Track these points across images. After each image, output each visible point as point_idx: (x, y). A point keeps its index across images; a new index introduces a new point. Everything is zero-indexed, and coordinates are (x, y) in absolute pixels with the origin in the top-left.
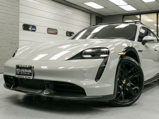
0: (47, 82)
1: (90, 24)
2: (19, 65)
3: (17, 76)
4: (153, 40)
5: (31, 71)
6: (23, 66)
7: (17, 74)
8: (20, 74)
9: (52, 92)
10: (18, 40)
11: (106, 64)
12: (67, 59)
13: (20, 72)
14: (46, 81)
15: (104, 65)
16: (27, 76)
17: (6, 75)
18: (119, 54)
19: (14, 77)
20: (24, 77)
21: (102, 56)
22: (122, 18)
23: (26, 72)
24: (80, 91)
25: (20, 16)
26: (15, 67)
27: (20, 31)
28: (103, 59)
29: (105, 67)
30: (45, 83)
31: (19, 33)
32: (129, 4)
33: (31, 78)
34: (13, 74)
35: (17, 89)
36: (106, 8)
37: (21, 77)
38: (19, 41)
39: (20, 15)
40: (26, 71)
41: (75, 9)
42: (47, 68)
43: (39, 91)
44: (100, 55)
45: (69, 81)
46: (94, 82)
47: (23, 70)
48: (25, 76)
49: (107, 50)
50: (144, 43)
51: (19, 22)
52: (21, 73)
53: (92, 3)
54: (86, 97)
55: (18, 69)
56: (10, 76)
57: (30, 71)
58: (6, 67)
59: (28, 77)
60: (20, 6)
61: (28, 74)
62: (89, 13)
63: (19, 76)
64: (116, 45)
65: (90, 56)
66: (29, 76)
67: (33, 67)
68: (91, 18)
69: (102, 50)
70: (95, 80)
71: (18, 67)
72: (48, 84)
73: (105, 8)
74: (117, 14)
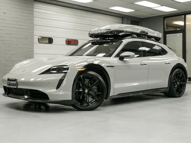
2: (9, 78)
4: (129, 56)
6: (11, 79)
7: (8, 85)
8: (10, 85)
12: (38, 74)
13: (10, 83)
17: (4, 86)
18: (76, 70)
19: (7, 87)
20: (12, 87)
22: (163, 21)
24: (44, 96)
26: (7, 79)
27: (34, 44)
28: (64, 74)
29: (64, 79)
30: (24, 90)
31: (33, 46)
32: (162, 6)
33: (16, 87)
35: (9, 96)
38: (34, 55)
40: (13, 82)
41: (101, 14)
44: (63, 71)
47: (11, 82)
50: (122, 58)
55: (8, 81)
57: (15, 82)
59: (14, 87)
61: (14, 84)
65: (56, 72)
67: (17, 80)
69: (64, 67)
70: (56, 89)
71: (9, 80)
72: (26, 91)
73: (136, 10)
74: (155, 16)
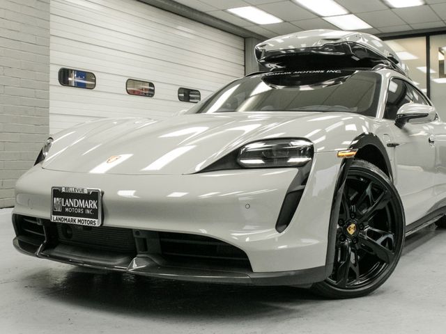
0: (142, 236)
1: (245, 66)
2: (61, 188)
3: (55, 217)
4: (426, 115)
5: (95, 205)
6: (71, 190)
7: (55, 213)
8: (63, 213)
9: (157, 262)
10: (48, 114)
11: (304, 182)
13: (63, 208)
14: (138, 232)
15: (300, 187)
16: (84, 219)
17: (19, 215)
18: (339, 156)
19: (46, 221)
20: (77, 220)
21: (292, 160)
23: (81, 208)
24: (235, 258)
25: (52, 46)
26: (49, 191)
27: (51, 88)
28: (296, 170)
29: (302, 191)
30: (135, 236)
31: (49, 93)
32: (351, 13)
33: (97, 223)
34: (44, 213)
35: (53, 254)
36: (289, 22)
37: (68, 219)
38: (51, 117)
39: (51, 44)
40: (81, 203)
41: (203, 25)
42: (135, 194)
43: (120, 261)
44: (287, 159)
45: (204, 231)
46: (272, 234)
47: (71, 202)
48: (80, 218)
49: (308, 144)
50: (401, 122)
51: (48, 64)
52: (67, 210)
53: (250, 8)
54: (252, 276)
55: (56, 200)
56: (34, 219)
57: (92, 204)
58: (19, 192)
59: (86, 222)
60: (52, 18)
61: (88, 212)
62: (241, 37)
63: (60, 217)
64: (328, 130)
65: (260, 161)
66: (90, 219)
67: (103, 193)
68: (245, 51)
69: (293, 143)
70: (274, 229)
71: (57, 193)
72: (144, 240)
73: (285, 21)
